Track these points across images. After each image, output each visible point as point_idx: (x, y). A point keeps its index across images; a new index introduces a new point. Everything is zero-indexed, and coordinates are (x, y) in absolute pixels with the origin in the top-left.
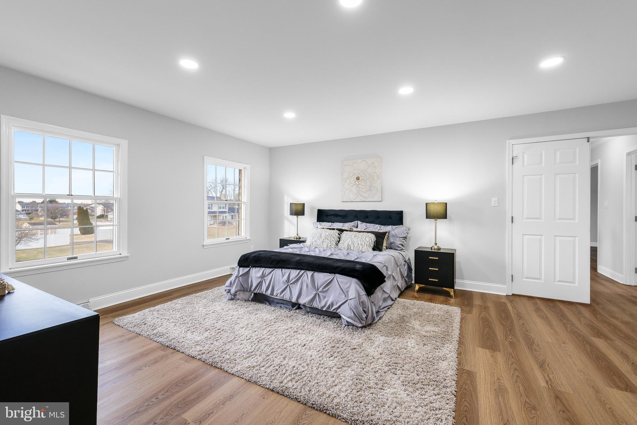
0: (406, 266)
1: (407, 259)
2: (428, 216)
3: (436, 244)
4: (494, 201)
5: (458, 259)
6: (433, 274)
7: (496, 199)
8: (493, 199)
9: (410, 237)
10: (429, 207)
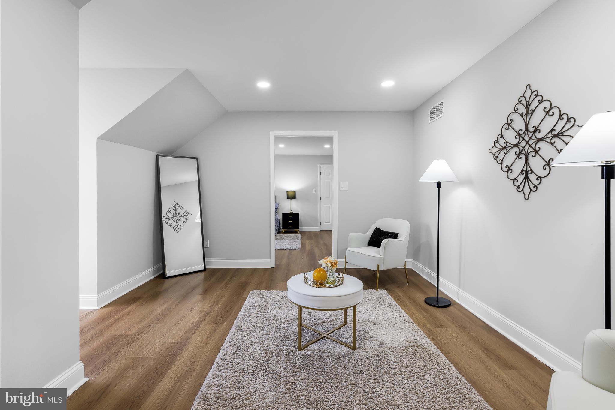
0: (278, 222)
1: (278, 219)
2: (288, 198)
3: (291, 210)
4: (314, 191)
5: (300, 217)
6: (291, 224)
7: (315, 190)
8: (314, 190)
9: (279, 209)
10: (288, 193)
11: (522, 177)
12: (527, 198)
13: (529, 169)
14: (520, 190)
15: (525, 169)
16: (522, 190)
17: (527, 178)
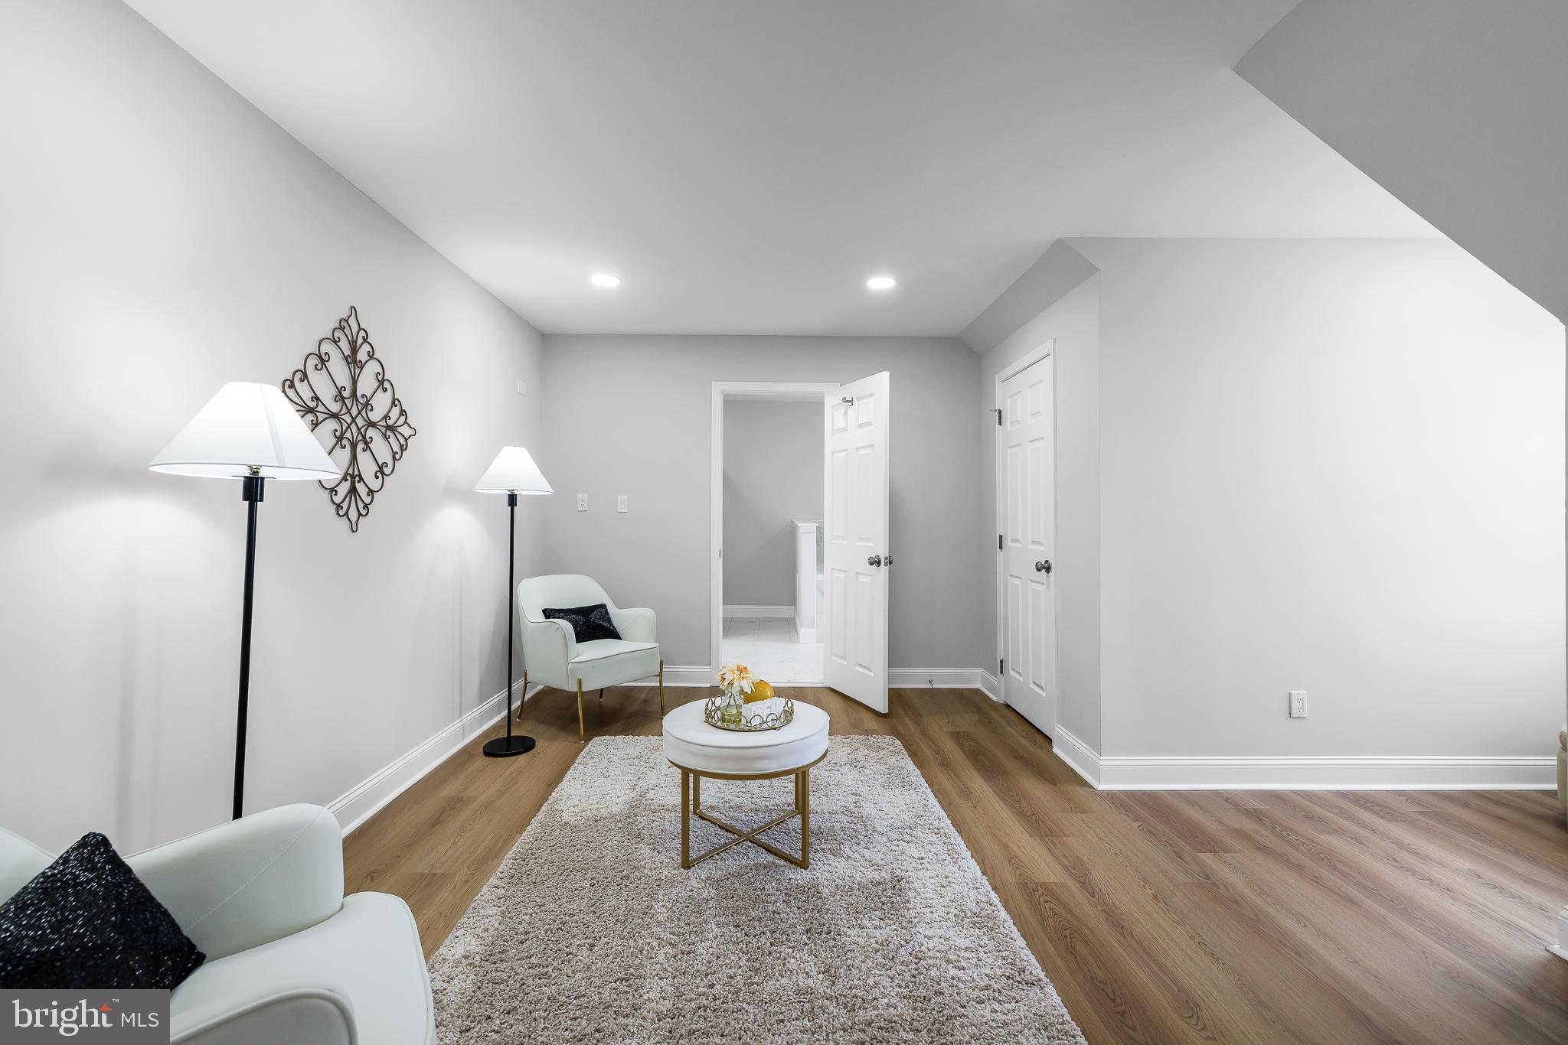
11: (345, 487)
12: (354, 530)
13: (356, 473)
14: (342, 512)
15: (350, 471)
16: (347, 514)
17: (353, 490)
